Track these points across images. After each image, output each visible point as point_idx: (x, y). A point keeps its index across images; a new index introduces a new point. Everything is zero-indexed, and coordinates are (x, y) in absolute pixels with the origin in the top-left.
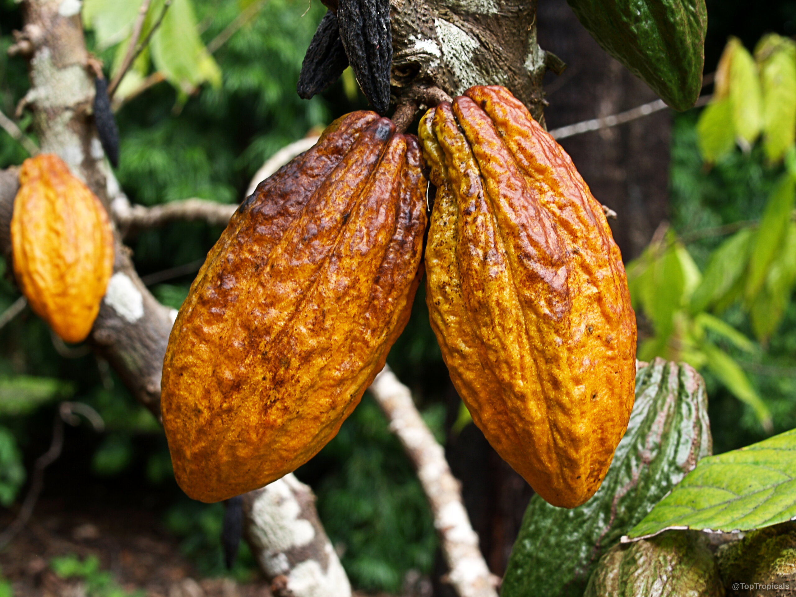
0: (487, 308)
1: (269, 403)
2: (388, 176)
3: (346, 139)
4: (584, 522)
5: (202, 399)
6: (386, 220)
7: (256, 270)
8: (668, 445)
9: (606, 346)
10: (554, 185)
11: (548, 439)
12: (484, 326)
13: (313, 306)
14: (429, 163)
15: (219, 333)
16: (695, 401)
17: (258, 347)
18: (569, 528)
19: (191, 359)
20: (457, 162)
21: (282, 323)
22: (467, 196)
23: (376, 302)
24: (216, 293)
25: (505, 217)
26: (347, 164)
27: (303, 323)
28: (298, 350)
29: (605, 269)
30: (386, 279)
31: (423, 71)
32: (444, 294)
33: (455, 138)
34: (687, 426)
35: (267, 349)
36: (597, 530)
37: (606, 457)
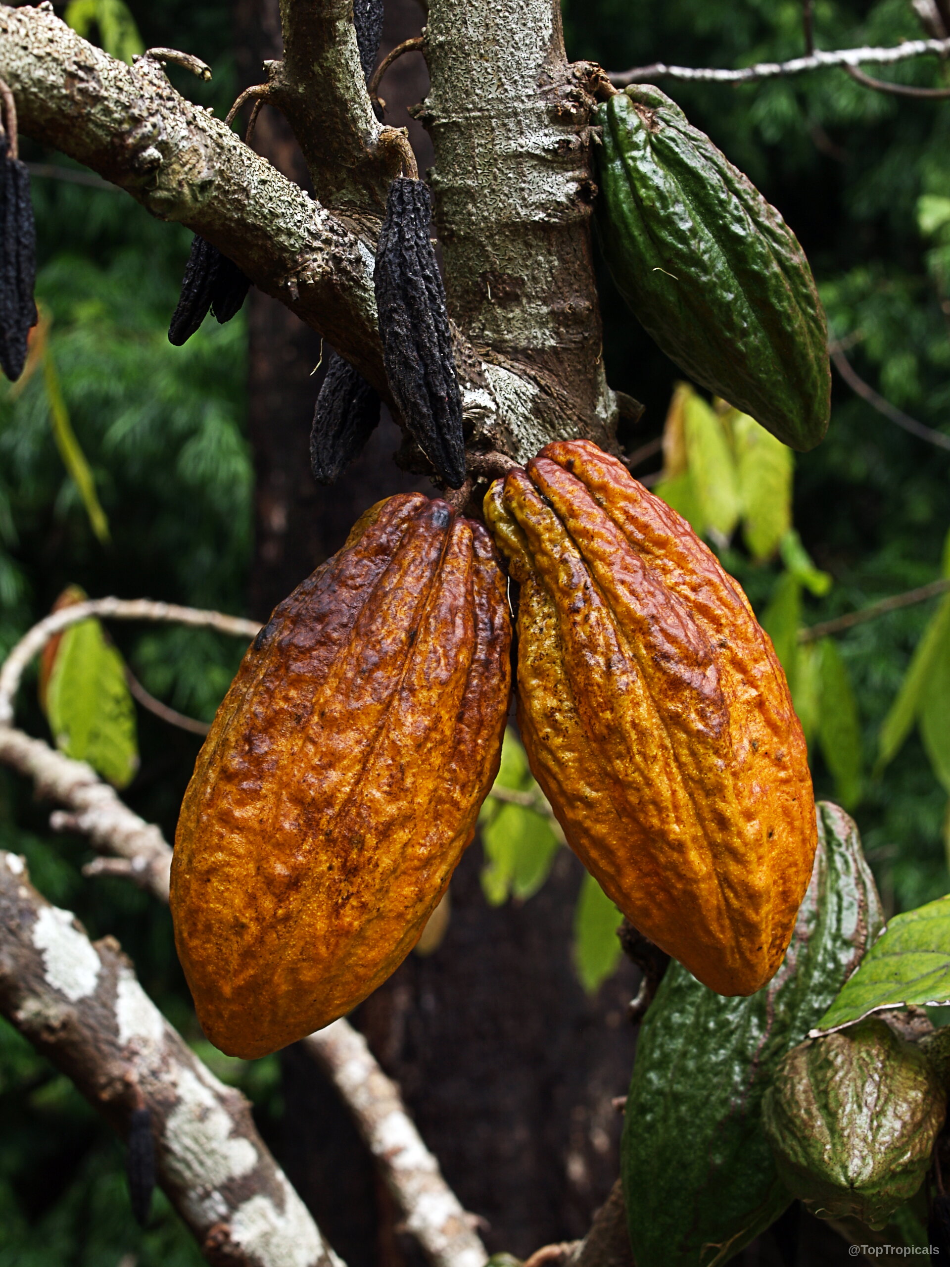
0: (620, 732)
1: (340, 901)
2: (458, 575)
3: (392, 533)
4: (732, 1033)
5: (245, 908)
6: (465, 633)
7: (298, 723)
8: (826, 913)
9: (776, 765)
10: (681, 561)
11: (718, 900)
12: (617, 758)
13: (385, 760)
14: (507, 552)
15: (256, 816)
16: (850, 850)
17: (318, 825)
18: (712, 1044)
19: (220, 856)
20: (548, 546)
21: (347, 789)
22: (571, 588)
23: (462, 747)
24: (244, 762)
25: (628, 609)
26: (401, 565)
27: (375, 785)
28: (373, 822)
29: (762, 663)
30: (471, 714)
31: (478, 431)
32: (555, 725)
33: (540, 514)
34: (847, 883)
35: (331, 827)
36: (751, 1042)
37: (789, 917)
